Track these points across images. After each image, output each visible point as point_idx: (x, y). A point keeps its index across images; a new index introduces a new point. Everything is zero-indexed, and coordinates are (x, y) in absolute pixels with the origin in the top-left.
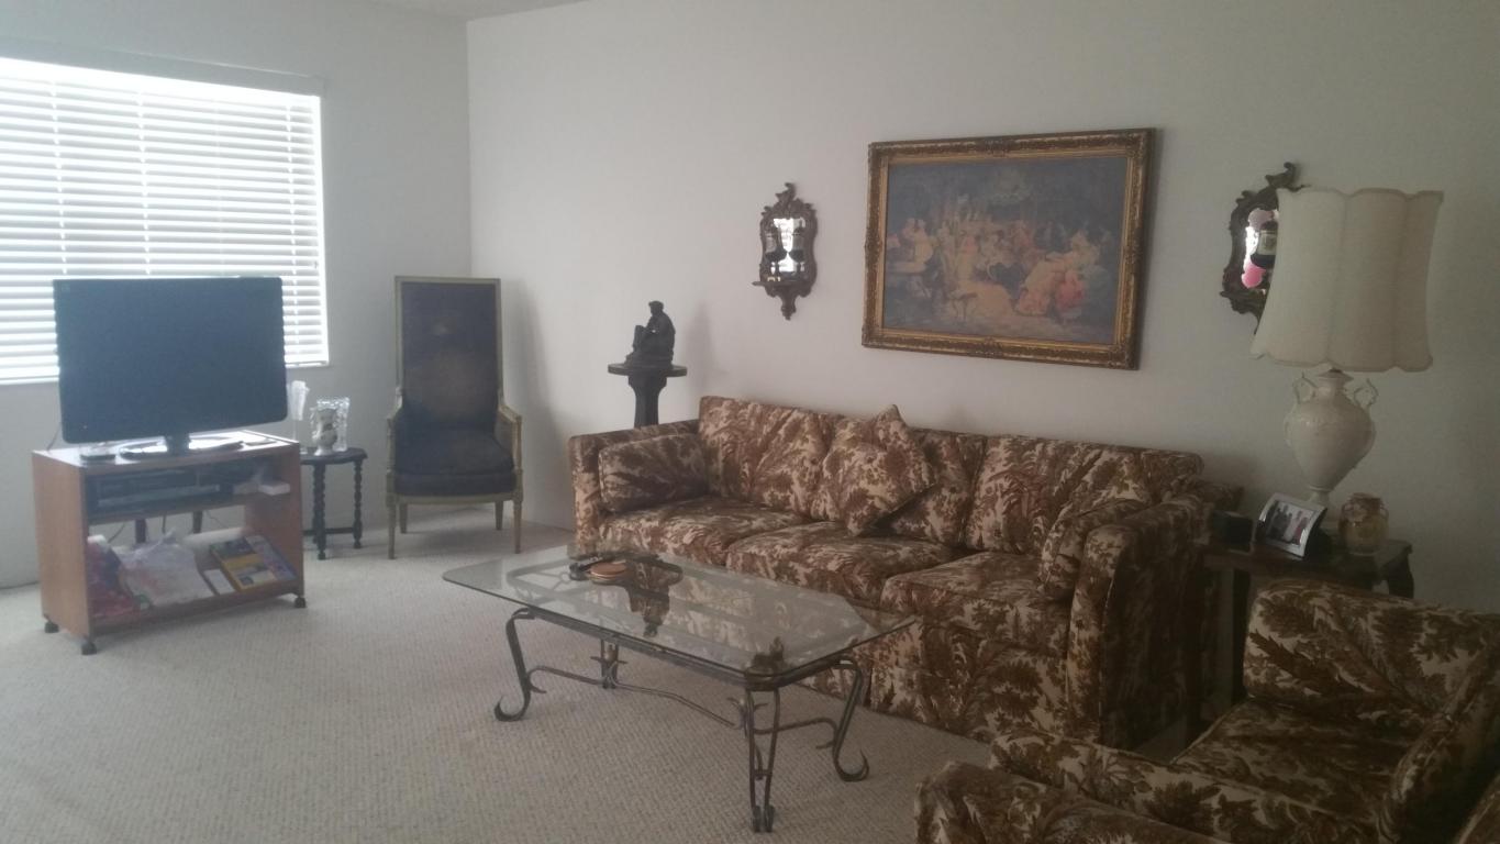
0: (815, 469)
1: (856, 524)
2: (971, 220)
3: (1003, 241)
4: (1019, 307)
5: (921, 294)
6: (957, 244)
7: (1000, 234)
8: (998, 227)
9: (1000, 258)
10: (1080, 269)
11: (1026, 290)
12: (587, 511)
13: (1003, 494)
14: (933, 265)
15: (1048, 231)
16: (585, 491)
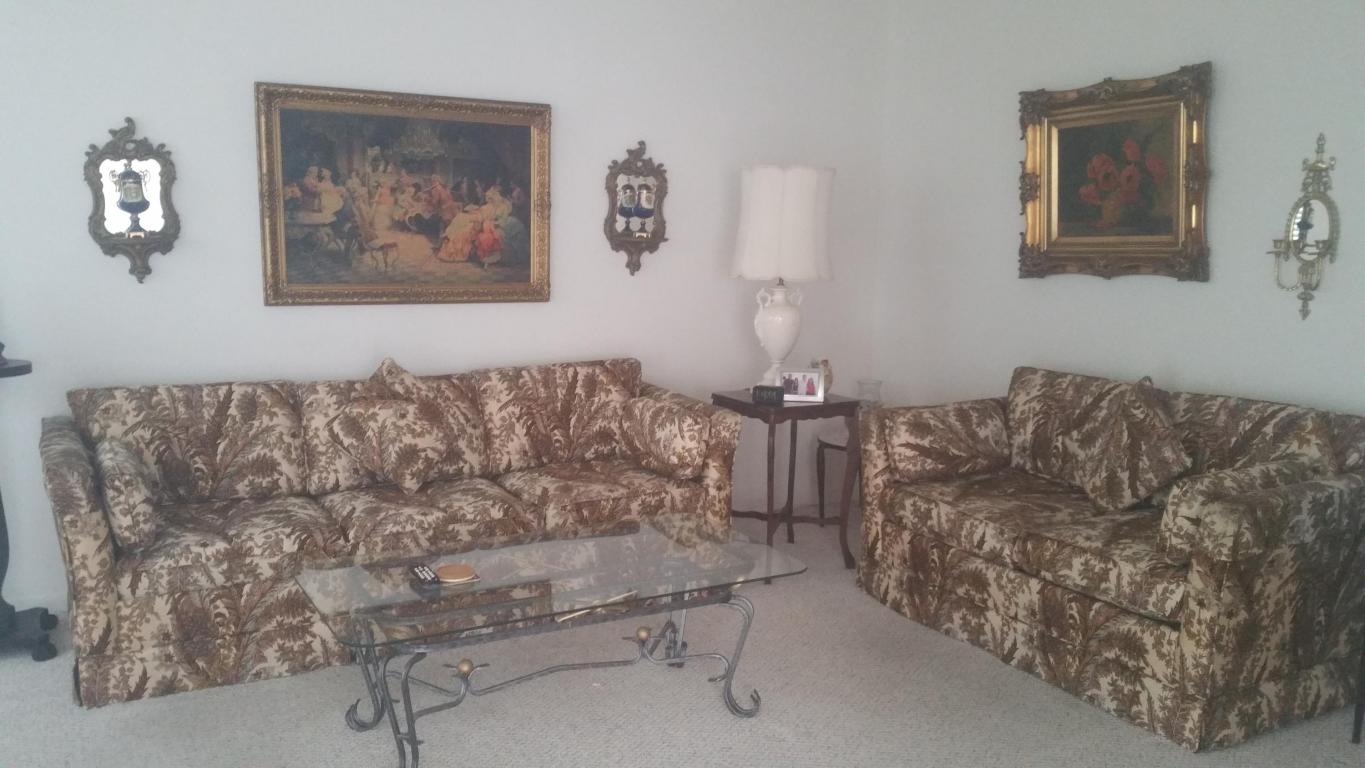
0: (297, 442)
1: (415, 480)
2: (384, 172)
3: (420, 193)
4: (442, 254)
5: (332, 246)
6: (371, 195)
7: (417, 187)
8: (416, 179)
9: (419, 209)
10: (496, 219)
11: (446, 238)
12: (102, 563)
13: (518, 420)
14: (343, 215)
15: (464, 186)
16: (96, 537)
